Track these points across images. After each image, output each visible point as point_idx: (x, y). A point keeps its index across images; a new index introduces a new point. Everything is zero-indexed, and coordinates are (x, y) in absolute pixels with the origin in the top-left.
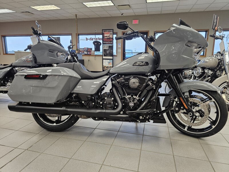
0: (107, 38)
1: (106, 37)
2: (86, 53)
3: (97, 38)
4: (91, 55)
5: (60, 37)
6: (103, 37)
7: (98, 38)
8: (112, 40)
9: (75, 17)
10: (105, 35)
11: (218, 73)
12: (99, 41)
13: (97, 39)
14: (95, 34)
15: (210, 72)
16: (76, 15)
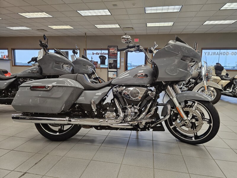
0: (112, 54)
1: (111, 53)
3: (103, 53)
5: (68, 52)
6: (109, 52)
7: (104, 53)
8: (116, 55)
9: (84, 35)
10: (111, 51)
11: (198, 81)
12: (104, 55)
13: (102, 54)
14: (101, 49)
15: (194, 81)
16: (86, 34)
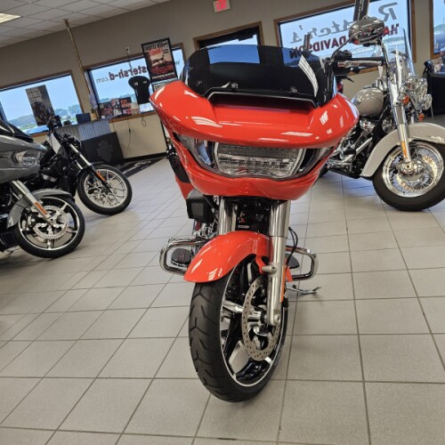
0: (160, 66)
1: (157, 63)
2: (117, 113)
3: (137, 68)
4: (130, 115)
5: (44, 87)
6: (149, 62)
7: (139, 68)
8: (171, 67)
9: (64, 27)
10: (153, 58)
11: (385, 124)
13: (135, 71)
14: (128, 58)
15: (371, 126)
16: (66, 22)
